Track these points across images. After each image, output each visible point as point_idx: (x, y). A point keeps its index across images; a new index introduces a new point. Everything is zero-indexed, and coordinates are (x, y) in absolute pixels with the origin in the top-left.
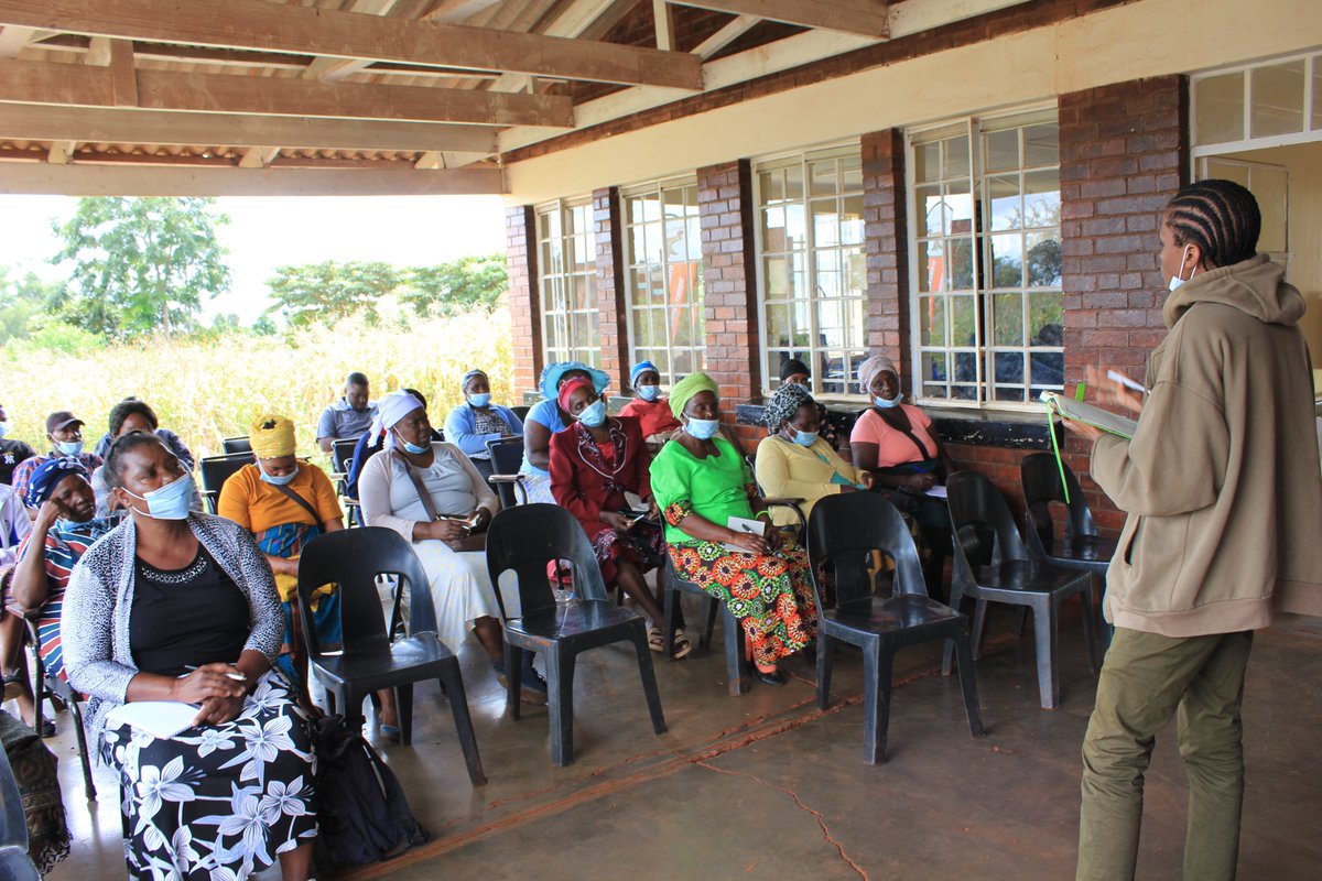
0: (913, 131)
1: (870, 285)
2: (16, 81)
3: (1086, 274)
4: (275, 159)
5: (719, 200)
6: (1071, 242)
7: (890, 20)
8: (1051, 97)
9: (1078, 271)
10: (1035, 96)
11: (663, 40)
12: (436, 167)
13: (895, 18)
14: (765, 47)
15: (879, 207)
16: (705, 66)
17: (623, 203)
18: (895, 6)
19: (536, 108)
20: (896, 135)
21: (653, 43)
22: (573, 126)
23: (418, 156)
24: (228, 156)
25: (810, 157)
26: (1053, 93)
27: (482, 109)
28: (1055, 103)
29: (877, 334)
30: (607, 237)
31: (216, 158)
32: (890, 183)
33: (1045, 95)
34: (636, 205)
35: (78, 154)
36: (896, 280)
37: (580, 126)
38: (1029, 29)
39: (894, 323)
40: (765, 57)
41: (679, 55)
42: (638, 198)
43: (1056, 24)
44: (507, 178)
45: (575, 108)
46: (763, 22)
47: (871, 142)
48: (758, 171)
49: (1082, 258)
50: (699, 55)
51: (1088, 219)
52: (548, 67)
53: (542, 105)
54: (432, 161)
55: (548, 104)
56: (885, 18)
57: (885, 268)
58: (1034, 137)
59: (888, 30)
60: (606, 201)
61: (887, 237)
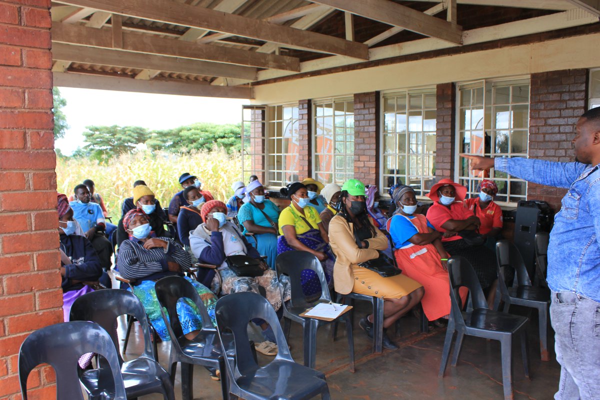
0: (460, 84)
1: (437, 149)
2: (72, 34)
3: (540, 149)
5: (364, 108)
6: (533, 135)
7: (463, 37)
8: (527, 74)
9: (536, 147)
10: (520, 73)
11: (349, 36)
12: (222, 85)
13: (466, 37)
14: (401, 44)
15: (443, 116)
16: (370, 50)
17: (313, 107)
18: (466, 32)
19: (285, 62)
20: (453, 85)
21: (343, 36)
22: (299, 71)
23: (213, 80)
24: (129, 73)
25: (410, 92)
26: (529, 72)
27: (263, 61)
28: (529, 76)
29: (440, 171)
30: (306, 122)
31: (124, 74)
32: (450, 106)
33: (525, 73)
34: (318, 109)
36: (450, 147)
37: (303, 71)
38: (518, 45)
39: (448, 166)
40: (401, 48)
41: (357, 44)
42: (321, 106)
43: (532, 44)
44: (253, 92)
45: (301, 63)
47: (441, 88)
48: (383, 97)
49: (538, 142)
50: (367, 45)
51: (542, 126)
53: (287, 61)
54: (221, 82)
55: (290, 60)
56: (461, 36)
57: (445, 142)
58: (519, 91)
59: (462, 41)
60: (306, 106)
61: (447, 129)
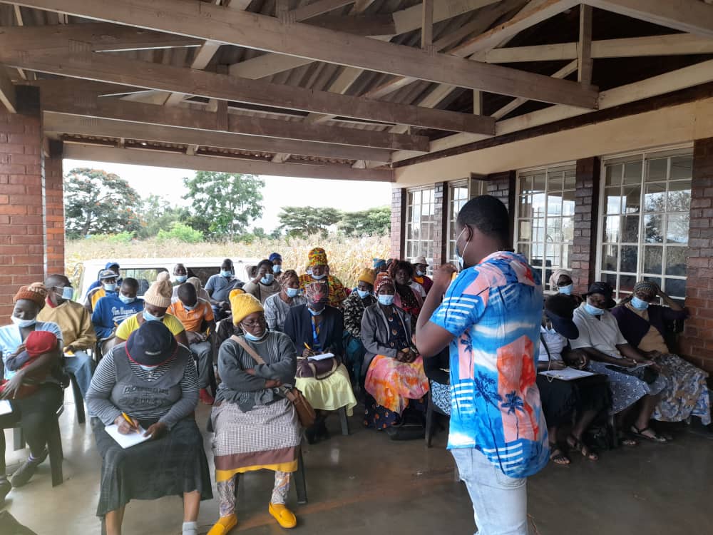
0: (606, 158)
1: (575, 237)
3: (703, 238)
4: (288, 159)
5: (498, 190)
6: (695, 220)
7: (599, 100)
8: (690, 141)
9: (698, 236)
10: (679, 140)
11: (477, 110)
12: (361, 167)
13: (602, 99)
14: (529, 114)
15: (583, 197)
16: (497, 123)
17: (450, 189)
18: (603, 92)
19: (412, 142)
20: (596, 161)
21: (472, 111)
22: (429, 151)
23: (355, 162)
24: (266, 156)
25: (550, 171)
26: (691, 139)
27: (385, 141)
28: (692, 144)
29: (577, 262)
30: (440, 206)
31: (262, 157)
32: (590, 185)
33: (686, 140)
34: (456, 190)
35: (200, 151)
36: (590, 235)
37: (432, 151)
38: (679, 104)
39: (587, 258)
40: (529, 119)
41: (486, 118)
42: (457, 187)
43: (697, 102)
44: (394, 175)
45: (431, 142)
46: (529, 101)
47: (582, 163)
48: (520, 177)
49: (701, 229)
50: (493, 118)
51: (707, 208)
52: (419, 122)
53: (414, 141)
54: (360, 165)
55: (418, 140)
56: (596, 99)
57: (584, 229)
58: (678, 163)
59: (598, 105)
60: (441, 188)
61: (587, 213)
